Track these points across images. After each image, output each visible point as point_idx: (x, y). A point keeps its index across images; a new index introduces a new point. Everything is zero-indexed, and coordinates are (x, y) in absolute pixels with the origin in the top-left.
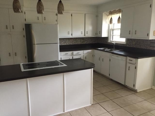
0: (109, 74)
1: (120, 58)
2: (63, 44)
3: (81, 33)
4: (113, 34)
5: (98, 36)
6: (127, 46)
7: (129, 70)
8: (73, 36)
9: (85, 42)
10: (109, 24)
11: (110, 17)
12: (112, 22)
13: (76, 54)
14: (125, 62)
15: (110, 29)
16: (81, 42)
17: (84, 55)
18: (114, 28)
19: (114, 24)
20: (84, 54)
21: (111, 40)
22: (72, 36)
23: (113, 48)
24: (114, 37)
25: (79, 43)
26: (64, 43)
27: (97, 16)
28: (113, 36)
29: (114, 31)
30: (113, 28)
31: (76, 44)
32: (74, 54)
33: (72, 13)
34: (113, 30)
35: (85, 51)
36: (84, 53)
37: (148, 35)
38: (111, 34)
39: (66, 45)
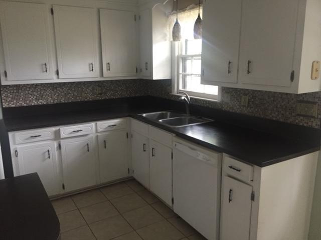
0: (173, 200)
1: (202, 155)
2: (35, 103)
3: (88, 69)
4: (184, 69)
5: (144, 76)
6: (225, 108)
7: (230, 200)
8: (60, 77)
9: (108, 94)
10: (171, 42)
11: (173, 19)
12: (179, 34)
13: (71, 133)
14: (216, 171)
15: (177, 54)
16: (95, 93)
17: (99, 134)
18: (188, 54)
19: (186, 41)
20: (97, 132)
21: (181, 88)
22: (58, 78)
23: (186, 113)
24: (188, 79)
25: (89, 96)
26: (37, 100)
27: (137, 18)
28: (184, 76)
29: (188, 63)
30: (184, 53)
31: (79, 99)
32: (63, 135)
33: (52, 5)
34: (184, 59)
35: (100, 123)
36: (100, 129)
37: (293, 76)
38: (181, 71)
39: (43, 105)
